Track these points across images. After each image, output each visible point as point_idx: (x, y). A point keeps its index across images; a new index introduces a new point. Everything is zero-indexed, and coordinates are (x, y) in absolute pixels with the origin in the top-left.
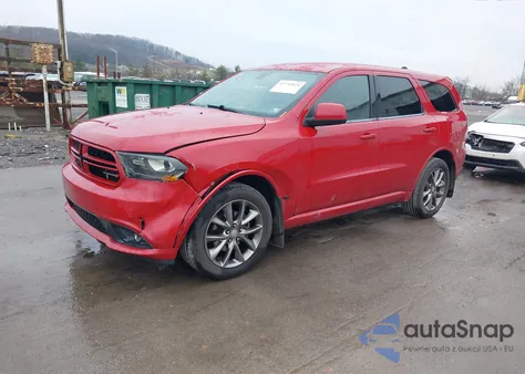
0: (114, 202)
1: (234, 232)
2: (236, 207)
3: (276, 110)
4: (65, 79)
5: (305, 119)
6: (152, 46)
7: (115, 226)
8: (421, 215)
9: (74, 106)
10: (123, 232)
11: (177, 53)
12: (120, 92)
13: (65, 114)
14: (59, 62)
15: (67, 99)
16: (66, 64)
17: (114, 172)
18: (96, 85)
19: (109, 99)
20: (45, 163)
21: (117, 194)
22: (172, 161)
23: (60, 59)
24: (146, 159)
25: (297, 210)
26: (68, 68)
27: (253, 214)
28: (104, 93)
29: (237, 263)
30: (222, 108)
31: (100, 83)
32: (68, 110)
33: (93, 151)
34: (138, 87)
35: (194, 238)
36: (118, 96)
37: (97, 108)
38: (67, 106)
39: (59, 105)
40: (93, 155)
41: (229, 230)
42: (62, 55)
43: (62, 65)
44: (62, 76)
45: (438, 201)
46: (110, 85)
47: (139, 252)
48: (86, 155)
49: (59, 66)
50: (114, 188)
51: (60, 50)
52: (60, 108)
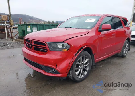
0: (46, 59)
1: (82, 66)
2: (83, 58)
3: (89, 27)
4: (11, 25)
5: (99, 29)
6: (30, 17)
7: (46, 67)
8: (123, 56)
9: (14, 32)
10: (49, 69)
11: (37, 18)
12: (28, 27)
13: (11, 35)
14: (9, 20)
15: (12, 30)
16: (11, 21)
17: (45, 49)
18: (21, 26)
19: (25, 29)
20: (9, 48)
21: (47, 56)
22: (65, 44)
23: (9, 19)
24: (56, 44)
25: (97, 58)
26: (12, 22)
27: (87, 60)
28: (23, 28)
29: (83, 76)
30: (71, 28)
31: (22, 25)
32: (12, 33)
33: (36, 42)
34: (33, 25)
35: (72, 69)
36: (27, 28)
37: (21, 32)
38: (12, 32)
39: (9, 32)
40: (36, 44)
41: (81, 65)
42: (10, 18)
43: (10, 21)
44: (10, 24)
45: (127, 52)
46: (25, 25)
47: (56, 75)
48: (33, 44)
49: (9, 21)
50: (45, 54)
51: (9, 17)
52: (10, 33)
